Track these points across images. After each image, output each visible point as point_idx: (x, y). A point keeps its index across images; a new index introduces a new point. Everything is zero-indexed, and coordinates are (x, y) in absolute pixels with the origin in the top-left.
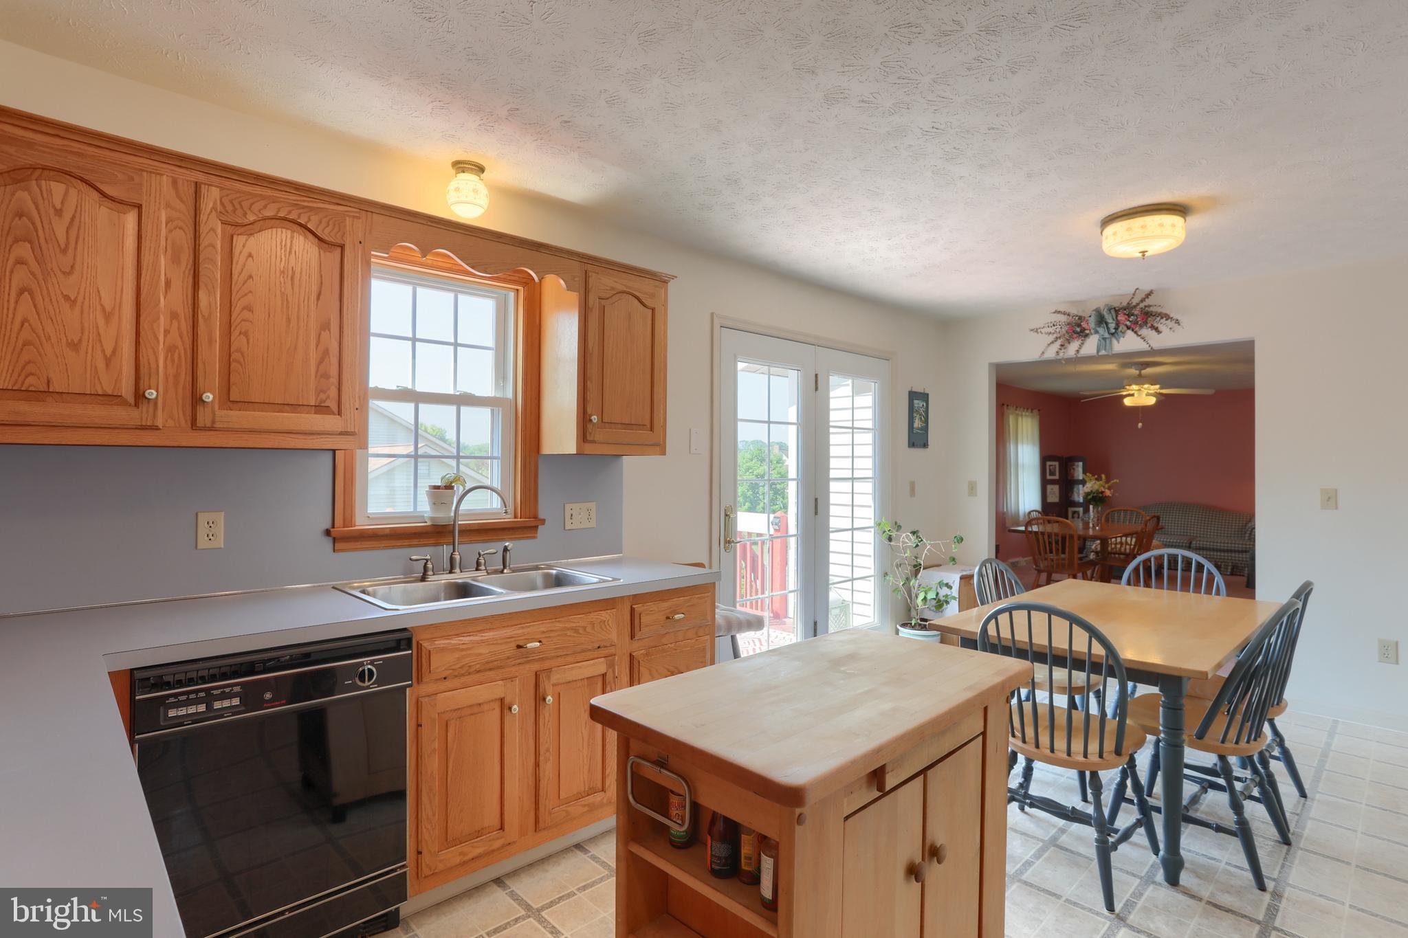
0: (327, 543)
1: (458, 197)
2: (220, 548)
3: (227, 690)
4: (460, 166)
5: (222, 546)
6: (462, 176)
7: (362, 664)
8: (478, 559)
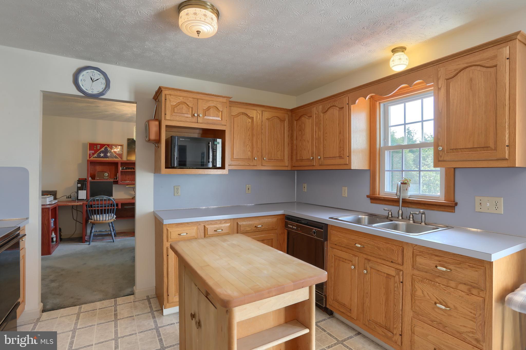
0: (368, 200)
1: (394, 64)
2: (346, 197)
3: (293, 224)
4: (394, 51)
5: (347, 196)
6: (396, 54)
7: (313, 229)
8: (410, 215)
